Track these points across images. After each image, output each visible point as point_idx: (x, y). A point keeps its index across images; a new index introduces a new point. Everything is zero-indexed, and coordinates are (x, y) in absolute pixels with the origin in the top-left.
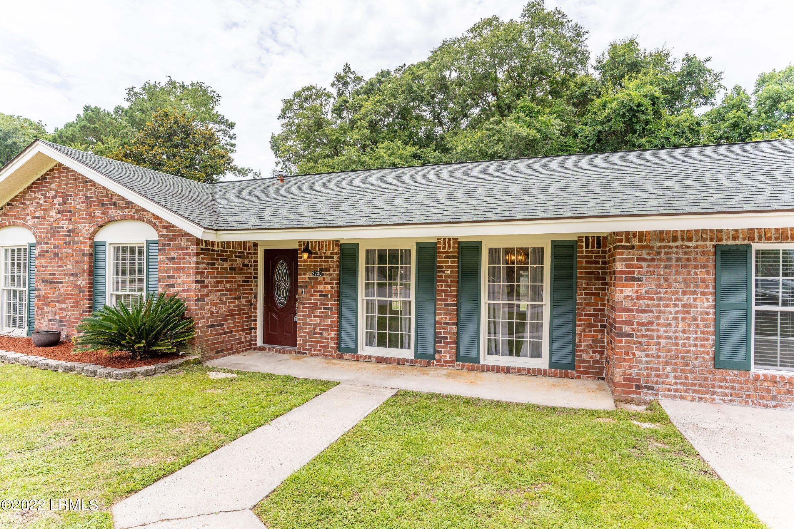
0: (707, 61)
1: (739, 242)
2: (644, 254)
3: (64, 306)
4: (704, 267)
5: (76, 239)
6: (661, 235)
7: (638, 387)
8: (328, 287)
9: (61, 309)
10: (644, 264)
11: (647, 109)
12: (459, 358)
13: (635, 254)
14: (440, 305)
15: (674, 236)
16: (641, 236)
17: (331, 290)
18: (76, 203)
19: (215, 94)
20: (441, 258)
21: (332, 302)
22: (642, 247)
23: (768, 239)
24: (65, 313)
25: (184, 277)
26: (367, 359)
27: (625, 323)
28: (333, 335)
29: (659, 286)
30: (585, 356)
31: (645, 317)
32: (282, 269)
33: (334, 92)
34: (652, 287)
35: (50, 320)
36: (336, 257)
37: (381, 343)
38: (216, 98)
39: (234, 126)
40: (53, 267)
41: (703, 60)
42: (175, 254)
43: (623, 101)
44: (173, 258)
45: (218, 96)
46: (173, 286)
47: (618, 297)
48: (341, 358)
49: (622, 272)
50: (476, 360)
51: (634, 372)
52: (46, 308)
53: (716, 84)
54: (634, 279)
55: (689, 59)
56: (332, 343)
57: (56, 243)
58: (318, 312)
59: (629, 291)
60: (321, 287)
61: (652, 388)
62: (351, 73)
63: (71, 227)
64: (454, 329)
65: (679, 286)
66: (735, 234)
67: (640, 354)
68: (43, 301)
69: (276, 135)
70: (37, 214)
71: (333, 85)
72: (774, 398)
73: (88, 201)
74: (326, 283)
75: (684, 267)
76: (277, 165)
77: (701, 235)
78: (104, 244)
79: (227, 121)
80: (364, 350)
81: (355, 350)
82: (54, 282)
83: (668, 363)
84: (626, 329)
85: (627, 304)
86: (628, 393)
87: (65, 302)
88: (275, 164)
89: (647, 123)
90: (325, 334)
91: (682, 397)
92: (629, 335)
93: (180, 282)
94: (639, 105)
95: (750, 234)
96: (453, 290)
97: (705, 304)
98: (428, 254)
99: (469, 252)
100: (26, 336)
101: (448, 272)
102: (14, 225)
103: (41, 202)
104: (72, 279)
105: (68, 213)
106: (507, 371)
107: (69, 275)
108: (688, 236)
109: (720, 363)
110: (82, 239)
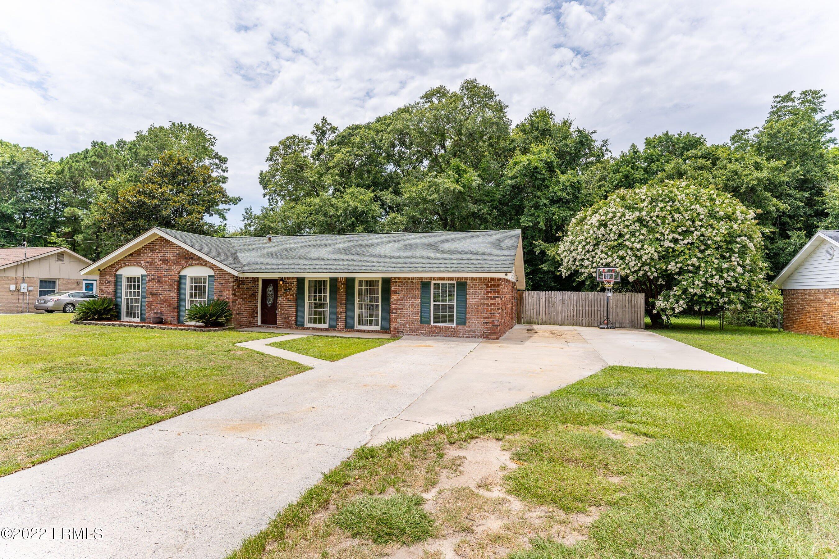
1: (428, 281)
2: (400, 284)
3: (163, 306)
4: (418, 289)
5: (171, 274)
6: (405, 278)
7: (398, 332)
8: (292, 297)
9: (161, 307)
10: (400, 288)
12: (346, 327)
13: (398, 284)
14: (339, 304)
15: (409, 279)
16: (399, 278)
17: (293, 298)
18: (171, 256)
19: (212, 137)
20: (339, 284)
21: (293, 304)
22: (399, 282)
23: (435, 280)
24: (163, 309)
25: (227, 292)
26: (308, 329)
27: (394, 309)
28: (293, 318)
29: (404, 296)
31: (400, 307)
32: (270, 289)
33: (314, 138)
34: (402, 296)
35: (155, 313)
36: (295, 283)
37: (315, 322)
38: (213, 140)
39: (226, 161)
40: (158, 286)
41: (589, 132)
42: (223, 282)
43: (525, 165)
44: (222, 284)
45: (215, 138)
46: (222, 296)
47: (392, 300)
48: (297, 329)
49: (393, 291)
50: (353, 327)
51: (397, 326)
52: (152, 307)
54: (397, 293)
55: (581, 132)
56: (293, 322)
57: (159, 275)
58: (287, 308)
59: (395, 298)
60: (288, 297)
61: (402, 332)
62: (328, 124)
63: (167, 268)
64: (344, 314)
65: (410, 296)
66: (426, 278)
67: (399, 320)
68: (151, 304)
69: (264, 172)
70: (148, 260)
71: (313, 133)
72: (436, 333)
73: (178, 256)
74: (291, 295)
75: (412, 289)
76: (264, 197)
77: (417, 279)
78: (185, 276)
79: (220, 157)
80: (307, 325)
81: (303, 325)
82: (157, 294)
83: (407, 323)
84: (394, 311)
85: (395, 302)
86: (395, 334)
87: (164, 304)
88: (263, 196)
89: (544, 180)
90: (290, 318)
91: (411, 335)
92: (395, 313)
93: (225, 294)
95: (430, 279)
96: (344, 298)
97: (418, 302)
98: (334, 281)
99: (350, 282)
100: (139, 321)
101: (342, 290)
102: (134, 265)
103: (150, 255)
104: (168, 293)
105: (166, 261)
106: (364, 331)
107: (166, 291)
108: (413, 279)
109: (422, 322)
110: (173, 273)
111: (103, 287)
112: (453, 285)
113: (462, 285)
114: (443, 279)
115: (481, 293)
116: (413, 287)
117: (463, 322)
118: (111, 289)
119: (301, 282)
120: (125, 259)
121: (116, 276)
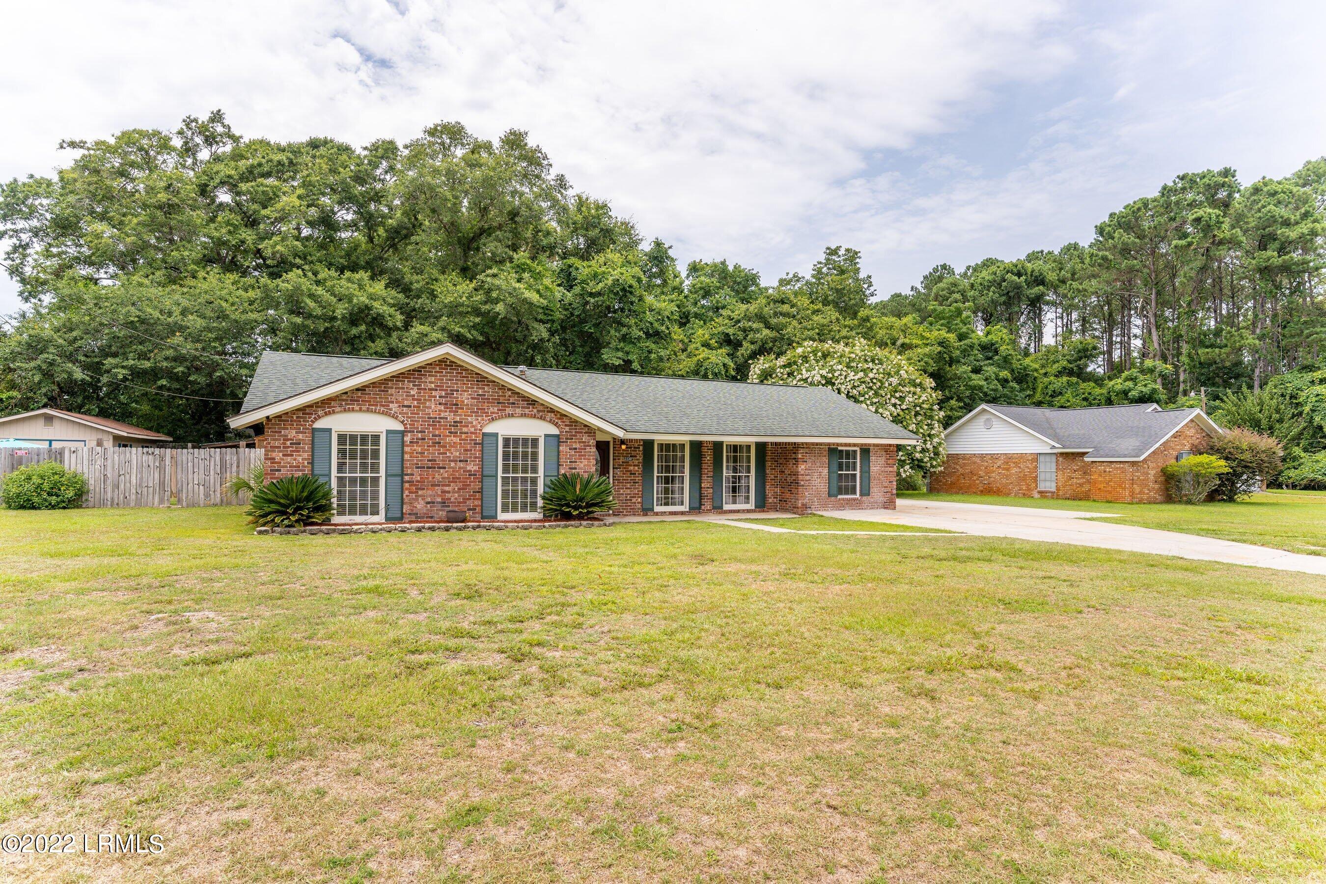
0: (670, 247)
1: (835, 447)
2: (807, 450)
3: (447, 489)
4: (825, 458)
5: (465, 430)
6: (813, 444)
7: (806, 508)
8: (636, 468)
9: (443, 492)
10: (807, 455)
11: (634, 290)
12: (711, 508)
13: (805, 451)
14: (704, 477)
15: (817, 444)
16: (806, 443)
17: (638, 470)
18: (465, 398)
20: (704, 450)
21: (638, 478)
22: (807, 448)
23: (842, 446)
24: (448, 495)
25: (586, 462)
26: (659, 514)
27: (802, 480)
28: (639, 500)
29: (812, 464)
30: (770, 500)
31: (808, 478)
33: (178, 143)
34: (810, 465)
35: (428, 503)
36: (641, 448)
37: (666, 504)
40: (434, 453)
42: (578, 446)
44: (575, 449)
46: (575, 468)
47: (800, 469)
48: (646, 515)
49: (801, 458)
50: (721, 508)
51: (804, 502)
52: (420, 492)
54: (804, 462)
56: (639, 506)
57: (437, 432)
58: (628, 485)
59: (803, 467)
60: (632, 468)
61: (810, 507)
63: (458, 419)
64: (710, 491)
65: (818, 464)
66: (834, 444)
67: (806, 494)
68: (418, 486)
70: (406, 403)
71: (181, 133)
72: (843, 505)
73: (482, 398)
74: (634, 466)
77: (824, 445)
78: (494, 435)
80: (657, 508)
81: (652, 509)
82: (433, 466)
83: (815, 496)
84: (802, 483)
85: (802, 472)
86: (802, 511)
87: (449, 486)
90: (634, 500)
91: (819, 509)
92: (803, 486)
93: (582, 465)
95: (838, 444)
96: (711, 468)
97: (826, 471)
98: (697, 447)
99: (717, 447)
100: (384, 521)
101: (708, 458)
102: (368, 410)
103: (412, 392)
104: (462, 465)
105: (455, 406)
106: (738, 511)
107: (455, 461)
108: (821, 444)
109: (830, 495)
110: (472, 430)
111: (278, 456)
112: (855, 452)
113: (866, 451)
114: (849, 445)
115: (882, 460)
116: (820, 455)
117: (865, 492)
118: (302, 458)
119: (648, 445)
120: (344, 397)
121: (314, 430)
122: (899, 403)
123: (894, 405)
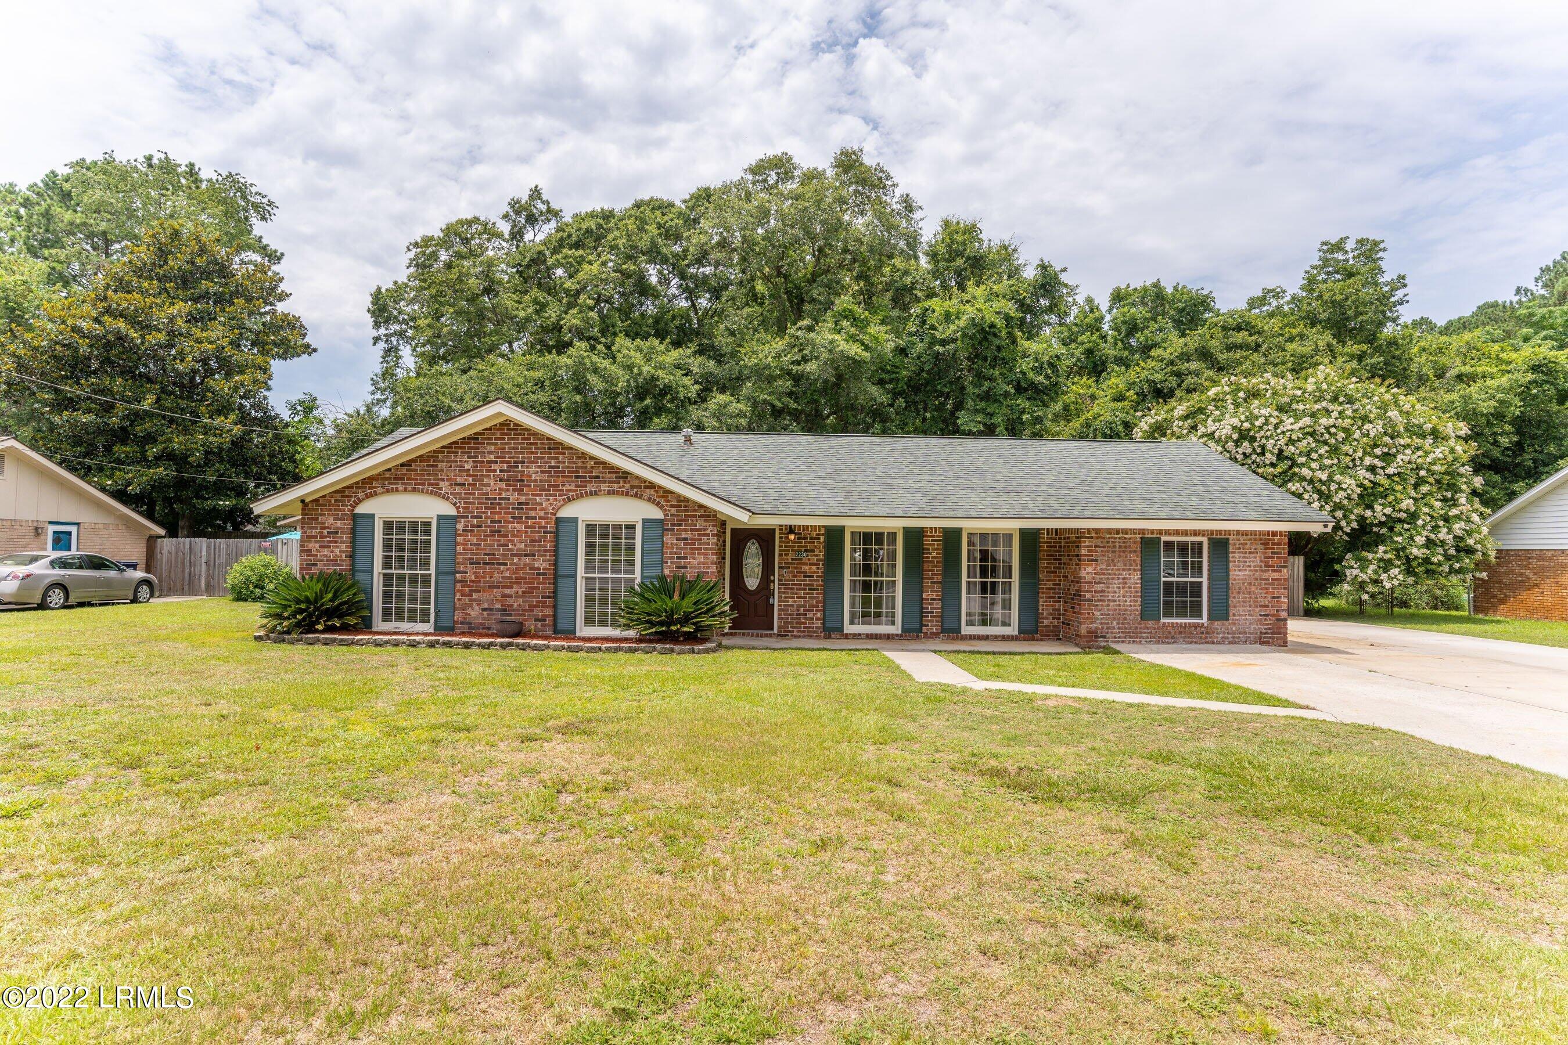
1: (1155, 536)
2: (1099, 542)
3: (508, 592)
4: (1135, 552)
5: (532, 513)
6: (1109, 531)
7: (1096, 637)
8: (814, 568)
9: (504, 596)
10: (1099, 549)
11: (1000, 332)
12: (941, 630)
13: (1094, 542)
14: (927, 583)
15: (1118, 532)
16: (1097, 531)
17: (817, 570)
18: (533, 472)
19: (265, 201)
20: (928, 541)
21: (818, 583)
22: (1097, 538)
23: (1170, 534)
24: (509, 601)
25: (701, 558)
26: (857, 636)
27: (1088, 592)
28: (819, 615)
29: (1108, 565)
30: (1046, 622)
31: (1100, 587)
32: (752, 548)
33: (505, 228)
34: (1104, 566)
35: (484, 610)
36: (822, 538)
37: (866, 620)
38: (268, 208)
39: (279, 259)
40: (492, 544)
41: (1058, 269)
42: (689, 535)
43: (974, 319)
44: (686, 539)
45: (271, 203)
46: (685, 567)
47: (1083, 573)
48: (830, 637)
49: (1085, 555)
50: (959, 630)
51: (1093, 626)
52: (475, 596)
53: (1070, 299)
54: (1093, 560)
55: (1044, 267)
56: (819, 624)
57: (497, 518)
58: (802, 593)
59: (1089, 569)
60: (807, 568)
61: (1104, 637)
62: (543, 202)
63: (523, 499)
64: (939, 604)
65: (1120, 565)
66: (1152, 532)
67: (1097, 614)
68: (472, 588)
70: (459, 480)
71: (506, 217)
72: (1173, 637)
73: (555, 471)
74: (811, 564)
75: (1124, 552)
77: (1133, 531)
78: (573, 520)
79: (265, 248)
80: (849, 628)
81: (841, 629)
82: (492, 561)
83: (1114, 619)
84: (1088, 596)
85: (1088, 578)
86: (1089, 642)
87: (512, 588)
89: (999, 348)
90: (810, 615)
91: (1123, 642)
92: (1090, 600)
93: (695, 563)
94: (992, 326)
95: (1160, 532)
96: (939, 570)
97: (1136, 577)
98: (915, 538)
99: (951, 538)
100: (432, 630)
101: (934, 553)
102: (414, 490)
103: (467, 467)
104: (528, 560)
105: (518, 483)
106: (986, 638)
107: (519, 555)
108: (1126, 531)
109: (1144, 616)
110: (542, 514)
111: (314, 547)
112: (1200, 544)
113: (1220, 544)
114: (1185, 533)
115: (1256, 560)
116: (1125, 549)
117: (1221, 612)
118: (340, 550)
119: (834, 536)
120: (388, 475)
121: (355, 517)
122: (1379, 464)
123: (1372, 469)
